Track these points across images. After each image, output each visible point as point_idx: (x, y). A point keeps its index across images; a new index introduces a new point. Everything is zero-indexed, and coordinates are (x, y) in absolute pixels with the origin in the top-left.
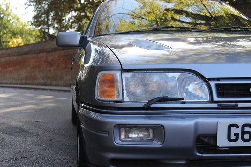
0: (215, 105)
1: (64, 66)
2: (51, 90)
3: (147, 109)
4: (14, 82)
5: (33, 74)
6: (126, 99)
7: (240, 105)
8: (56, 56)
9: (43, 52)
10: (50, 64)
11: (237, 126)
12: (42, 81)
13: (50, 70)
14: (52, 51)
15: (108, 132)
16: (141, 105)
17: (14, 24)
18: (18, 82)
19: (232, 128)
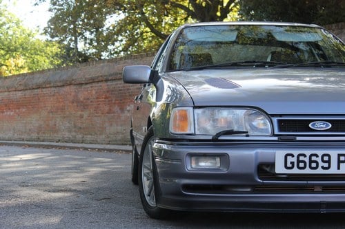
0: (276, 138)
1: (107, 108)
2: (86, 149)
3: (215, 141)
4: (16, 136)
5: (51, 123)
6: (197, 132)
7: (298, 138)
8: (94, 92)
9: (70, 84)
10: (84, 105)
11: (293, 156)
12: (67, 135)
13: (82, 117)
14: (86, 84)
15: (180, 160)
16: (210, 138)
17: (10, 32)
18: (25, 136)
19: (288, 157)
